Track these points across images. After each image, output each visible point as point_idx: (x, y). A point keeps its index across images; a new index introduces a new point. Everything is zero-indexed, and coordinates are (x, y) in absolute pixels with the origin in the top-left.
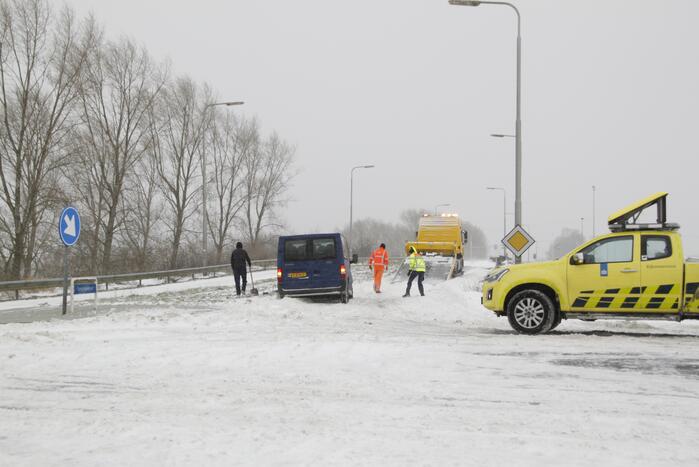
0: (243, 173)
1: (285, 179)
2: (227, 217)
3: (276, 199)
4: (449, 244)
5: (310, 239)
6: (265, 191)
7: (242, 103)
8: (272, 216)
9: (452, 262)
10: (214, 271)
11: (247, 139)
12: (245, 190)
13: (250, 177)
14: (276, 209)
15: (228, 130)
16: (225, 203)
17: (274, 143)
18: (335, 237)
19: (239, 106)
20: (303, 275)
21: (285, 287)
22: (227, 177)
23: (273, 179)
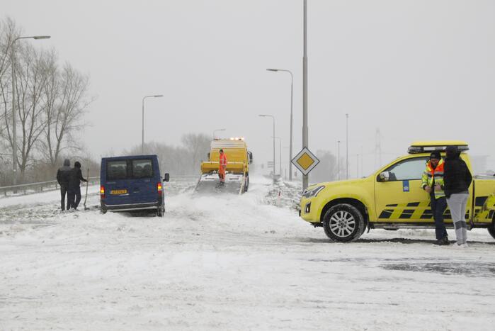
0: (43, 101)
1: (81, 106)
2: (29, 141)
3: (74, 124)
4: (239, 164)
5: (129, 160)
6: (64, 116)
7: (49, 37)
8: (70, 139)
9: (241, 178)
10: (24, 189)
11: (45, 70)
12: (44, 116)
13: (49, 105)
14: (73, 132)
15: (28, 61)
16: (27, 127)
17: (69, 73)
18: (153, 159)
19: (47, 39)
20: (124, 193)
21: (108, 203)
22: (29, 104)
23: (70, 105)
